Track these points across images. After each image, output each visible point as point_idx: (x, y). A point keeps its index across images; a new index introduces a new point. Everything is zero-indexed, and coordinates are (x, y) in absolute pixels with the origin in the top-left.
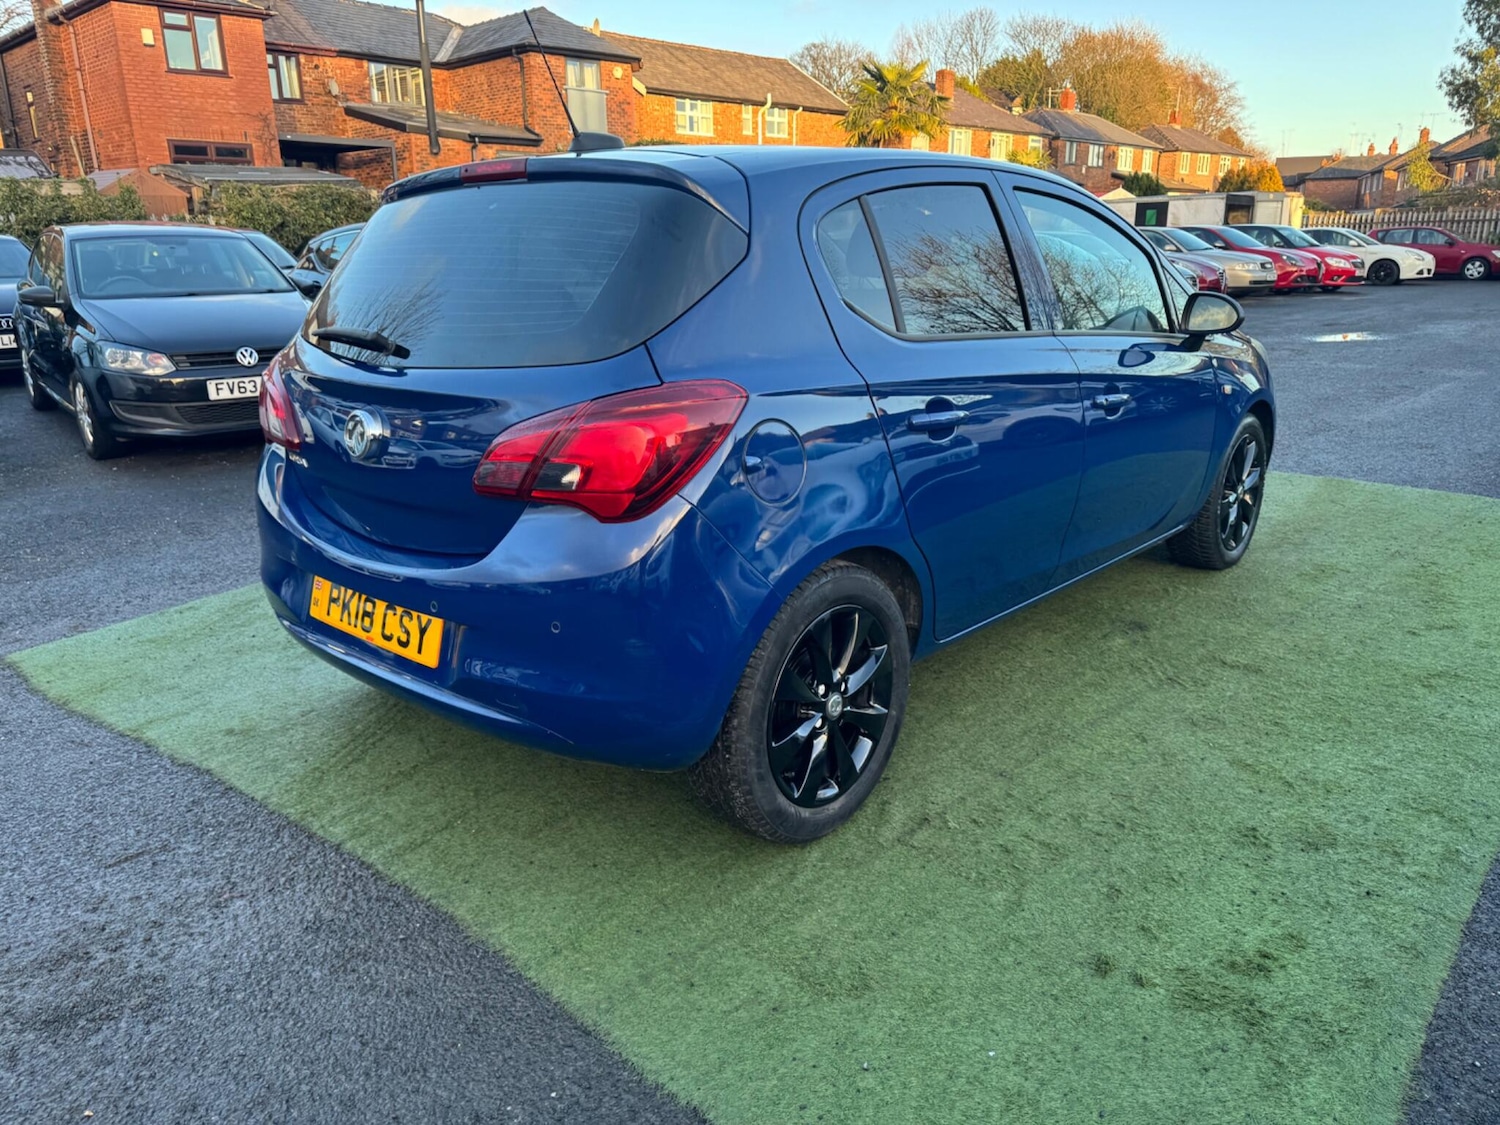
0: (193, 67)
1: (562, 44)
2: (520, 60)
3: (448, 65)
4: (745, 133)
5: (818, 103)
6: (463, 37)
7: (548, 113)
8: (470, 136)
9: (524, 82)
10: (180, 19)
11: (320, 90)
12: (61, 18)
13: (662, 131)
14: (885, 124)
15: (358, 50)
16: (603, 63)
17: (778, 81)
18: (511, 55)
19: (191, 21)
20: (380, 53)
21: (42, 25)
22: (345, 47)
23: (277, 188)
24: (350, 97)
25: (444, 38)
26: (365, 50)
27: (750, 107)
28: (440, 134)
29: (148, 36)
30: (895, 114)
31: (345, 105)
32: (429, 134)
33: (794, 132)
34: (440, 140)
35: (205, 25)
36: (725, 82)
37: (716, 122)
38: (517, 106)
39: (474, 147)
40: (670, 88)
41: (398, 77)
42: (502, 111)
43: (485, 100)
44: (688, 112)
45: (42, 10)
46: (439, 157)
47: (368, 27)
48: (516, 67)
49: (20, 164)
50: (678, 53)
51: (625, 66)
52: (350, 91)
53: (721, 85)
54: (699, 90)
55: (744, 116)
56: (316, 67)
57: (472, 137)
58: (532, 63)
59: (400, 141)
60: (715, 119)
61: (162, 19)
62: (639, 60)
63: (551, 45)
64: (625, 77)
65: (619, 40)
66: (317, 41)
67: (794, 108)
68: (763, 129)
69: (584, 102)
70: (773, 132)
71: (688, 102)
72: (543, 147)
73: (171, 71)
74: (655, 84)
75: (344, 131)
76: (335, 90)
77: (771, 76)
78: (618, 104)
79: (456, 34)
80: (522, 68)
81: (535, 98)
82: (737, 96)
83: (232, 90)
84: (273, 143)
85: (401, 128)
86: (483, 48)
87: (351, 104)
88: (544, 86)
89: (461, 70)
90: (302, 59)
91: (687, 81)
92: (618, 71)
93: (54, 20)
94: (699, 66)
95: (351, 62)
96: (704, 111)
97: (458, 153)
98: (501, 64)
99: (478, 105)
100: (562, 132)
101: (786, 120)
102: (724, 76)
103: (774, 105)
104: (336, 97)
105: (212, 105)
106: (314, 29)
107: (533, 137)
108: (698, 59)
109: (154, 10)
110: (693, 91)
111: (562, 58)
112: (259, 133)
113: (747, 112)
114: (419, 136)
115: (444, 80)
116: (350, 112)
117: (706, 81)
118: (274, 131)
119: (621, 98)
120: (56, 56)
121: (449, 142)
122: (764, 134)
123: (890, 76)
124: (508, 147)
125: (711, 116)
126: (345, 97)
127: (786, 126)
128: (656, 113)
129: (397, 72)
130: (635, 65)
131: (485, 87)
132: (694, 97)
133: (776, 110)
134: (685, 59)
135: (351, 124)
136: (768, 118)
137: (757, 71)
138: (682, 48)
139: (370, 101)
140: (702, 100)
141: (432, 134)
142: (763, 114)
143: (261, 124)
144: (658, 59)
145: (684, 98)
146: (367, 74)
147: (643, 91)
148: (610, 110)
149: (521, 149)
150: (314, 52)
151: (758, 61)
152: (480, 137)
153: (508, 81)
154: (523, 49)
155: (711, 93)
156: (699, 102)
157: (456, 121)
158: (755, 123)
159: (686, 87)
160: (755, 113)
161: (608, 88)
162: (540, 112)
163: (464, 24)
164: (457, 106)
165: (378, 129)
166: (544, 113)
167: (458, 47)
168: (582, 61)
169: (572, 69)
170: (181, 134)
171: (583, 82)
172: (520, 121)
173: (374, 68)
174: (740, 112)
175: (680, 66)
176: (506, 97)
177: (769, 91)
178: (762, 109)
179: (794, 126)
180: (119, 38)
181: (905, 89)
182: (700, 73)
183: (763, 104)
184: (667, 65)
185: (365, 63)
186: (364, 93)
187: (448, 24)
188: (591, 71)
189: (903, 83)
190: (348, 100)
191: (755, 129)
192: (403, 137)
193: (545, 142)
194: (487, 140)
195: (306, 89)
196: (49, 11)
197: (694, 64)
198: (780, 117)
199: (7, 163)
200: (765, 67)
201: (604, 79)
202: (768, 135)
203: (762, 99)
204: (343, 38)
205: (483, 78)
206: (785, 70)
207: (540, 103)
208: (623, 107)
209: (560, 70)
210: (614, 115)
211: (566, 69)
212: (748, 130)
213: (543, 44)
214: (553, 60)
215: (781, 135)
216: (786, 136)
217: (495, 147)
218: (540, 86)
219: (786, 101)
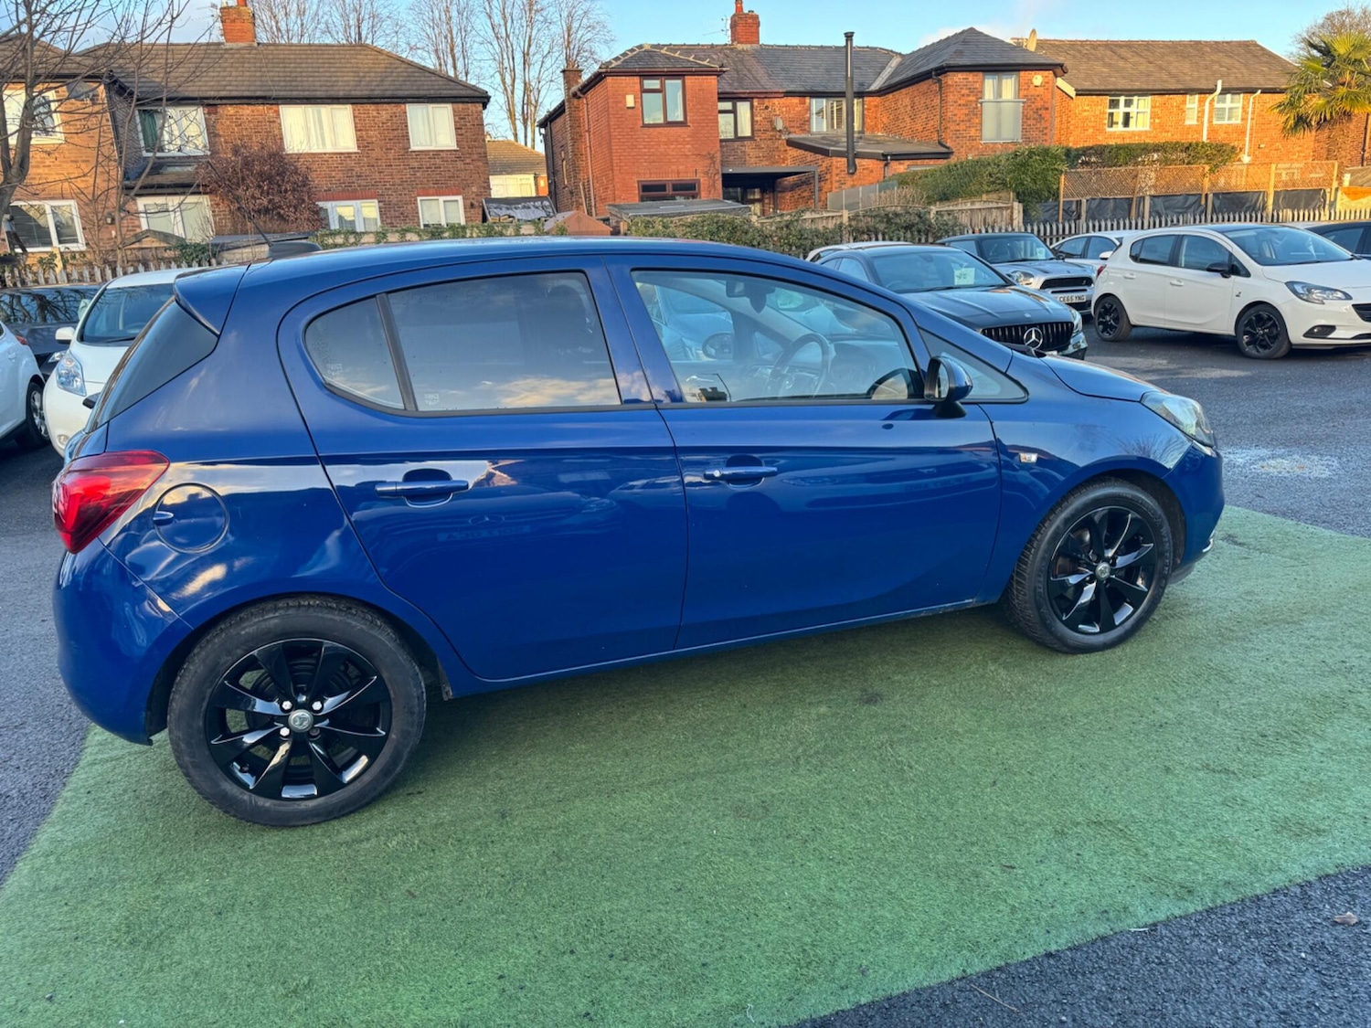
0: (661, 121)
1: (981, 61)
2: (940, 81)
3: (882, 92)
4: (1188, 122)
6: (900, 64)
7: (962, 127)
8: (883, 155)
9: (942, 101)
10: (654, 84)
11: (768, 126)
12: (579, 94)
13: (1091, 130)
14: (1328, 102)
15: (802, 89)
16: (1022, 73)
17: (1237, 64)
18: (931, 77)
19: (663, 85)
20: (821, 89)
21: (569, 100)
22: (792, 87)
23: (675, 219)
24: (792, 130)
25: (883, 68)
26: (808, 89)
27: (1197, 96)
28: (857, 156)
29: (630, 101)
30: (1342, 90)
31: (787, 137)
32: (847, 157)
33: (1250, 116)
34: (857, 161)
35: (673, 85)
36: (1170, 74)
37: (1154, 116)
38: (935, 122)
39: (886, 165)
40: (1103, 88)
41: (835, 109)
42: (920, 129)
43: (908, 120)
44: (1122, 109)
45: (569, 89)
46: (855, 177)
47: (816, 68)
48: (936, 87)
49: (537, 208)
50: (1123, 52)
51: (1046, 73)
52: (792, 124)
53: (1166, 77)
54: (1137, 85)
55: (1188, 106)
56: (767, 108)
57: (885, 156)
58: (950, 83)
59: (824, 165)
60: (1152, 112)
61: (641, 84)
62: (1061, 66)
63: (969, 63)
64: (1045, 84)
65: (1059, 46)
66: (770, 86)
67: (1252, 91)
68: (1211, 117)
69: (999, 113)
70: (1223, 119)
71: (1123, 99)
72: (953, 160)
73: (645, 126)
74: (1087, 85)
75: (784, 160)
76: (780, 125)
77: (1228, 61)
78: (1035, 112)
79: (895, 62)
80: (941, 88)
81: (951, 114)
82: (1182, 87)
83: (689, 136)
84: (716, 177)
85: (825, 153)
86: (910, 73)
87: (792, 136)
88: (959, 102)
89: (890, 96)
90: (756, 102)
91: (1124, 78)
92: (1038, 79)
93: (575, 95)
94: (1142, 60)
95: (796, 100)
96: (1142, 108)
97: (872, 171)
98: (923, 86)
99: (901, 126)
100: (974, 143)
101: (1240, 105)
102: (1171, 68)
103: (1225, 91)
104: (780, 131)
105: (673, 150)
106: (769, 76)
107: (944, 150)
108: (1145, 53)
109: (636, 79)
110: (1129, 87)
111: (981, 74)
112: (706, 169)
113: (1192, 102)
114: (839, 159)
115: (876, 106)
116: (791, 143)
117: (1148, 75)
118: (718, 166)
119: (1039, 104)
120: (576, 121)
121: (865, 162)
122: (1210, 121)
124: (920, 162)
125: (1148, 110)
126: (787, 130)
127: (1240, 110)
128: (1085, 114)
129: (835, 104)
130: (1058, 69)
131: (909, 108)
132: (1131, 93)
133: (1228, 96)
134: (1130, 55)
135: (790, 153)
136: (1217, 105)
137: (1214, 57)
138: (1129, 45)
139: (809, 132)
140: (1139, 95)
141: (851, 156)
142: (1211, 102)
143: (709, 161)
144: (1097, 59)
145: (1120, 95)
146: (809, 109)
147: (1074, 94)
148: (1026, 118)
149: (932, 162)
150: (766, 95)
151: (1217, 47)
152: (892, 155)
153: (928, 102)
154: (942, 70)
155: (1150, 87)
156: (1136, 98)
158: (1201, 112)
159: (1123, 84)
160: (1201, 102)
161: (1025, 96)
162: (953, 127)
163: (904, 53)
164: (885, 128)
165: (810, 156)
166: (958, 128)
167: (892, 76)
168: (1001, 74)
169: (989, 83)
170: (648, 176)
171: (1001, 93)
172: (935, 136)
173: (815, 104)
174: (1184, 102)
175: (1121, 63)
176: (924, 116)
177: (1221, 77)
178: (1210, 97)
179: (1250, 110)
180: (610, 105)
181: (1360, 61)
182: (1142, 68)
183: (1211, 91)
184: (1105, 65)
185: (807, 100)
186: (805, 124)
187: (890, 54)
188: (1009, 84)
189: (1358, 55)
190: (790, 133)
191: (1200, 118)
192: (827, 161)
193: (956, 154)
194: (898, 157)
195: (756, 127)
196: (574, 88)
197: (1137, 59)
198: (1234, 103)
199: (529, 208)
200: (1224, 52)
201: (1022, 88)
202: (1215, 122)
203: (1211, 87)
204: (792, 80)
205: (907, 101)
206: (1249, 52)
207: (955, 118)
208: (1040, 112)
209: (977, 85)
210: (1029, 122)
211: (982, 83)
212: (1191, 121)
213: (961, 63)
214: (971, 77)
215: (1233, 121)
216: (1239, 122)
217: (907, 163)
218: (956, 102)
219: (1242, 85)
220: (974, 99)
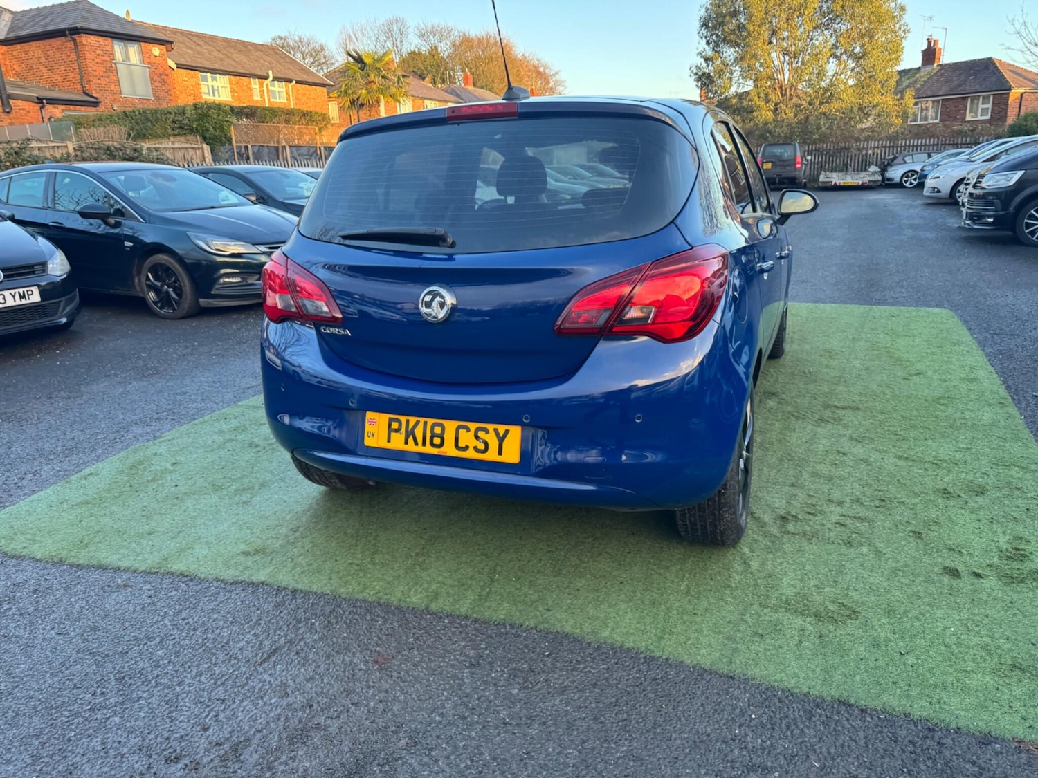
2: (74, 40)
3: (7, 42)
4: (255, 96)
5: (305, 78)
6: (14, 21)
7: (102, 82)
8: (37, 98)
9: (79, 57)
13: (192, 96)
14: (369, 93)
16: (143, 44)
17: (273, 61)
18: (65, 35)
27: (257, 80)
30: (374, 86)
33: (291, 98)
34: (11, 101)
36: (235, 61)
37: (233, 91)
38: (74, 75)
39: (43, 107)
40: (194, 65)
42: (60, 79)
43: (44, 70)
44: (210, 83)
46: (11, 115)
48: (71, 45)
50: (195, 39)
51: (161, 47)
53: (233, 63)
54: (217, 66)
55: (253, 86)
57: (40, 100)
58: (84, 42)
60: (231, 88)
62: (171, 43)
63: (99, 29)
64: (161, 55)
65: (149, 27)
67: (290, 81)
68: (268, 96)
69: (131, 74)
70: (276, 98)
71: (209, 75)
72: (101, 108)
74: (182, 61)
77: (267, 58)
78: (159, 77)
79: (7, 17)
80: (76, 46)
81: (90, 69)
82: (246, 72)
86: (36, 29)
88: (97, 60)
89: (18, 46)
91: (205, 59)
92: (156, 50)
94: (212, 49)
96: (223, 82)
97: (29, 112)
98: (56, 42)
99: (37, 74)
100: (116, 96)
101: (284, 90)
102: (234, 57)
103: (275, 79)
107: (92, 100)
108: (211, 44)
110: (211, 67)
111: (109, 39)
113: (255, 84)
117: (221, 60)
119: (161, 71)
121: (19, 103)
122: (269, 99)
123: (367, 61)
124: (72, 107)
125: (228, 86)
127: (285, 94)
128: (185, 83)
130: (169, 46)
131: (43, 60)
132: (214, 71)
133: (276, 82)
134: (202, 43)
136: (271, 88)
137: (258, 54)
138: (197, 35)
140: (220, 74)
141: (5, 97)
142: (267, 85)
145: (207, 72)
147: (174, 67)
148: (153, 80)
149: (83, 108)
151: (256, 46)
152: (47, 99)
153: (64, 56)
154: (75, 31)
155: (226, 69)
156: (218, 76)
157: (21, 87)
158: (262, 91)
159: (207, 64)
160: (261, 85)
161: (149, 63)
162: (96, 81)
163: (13, 10)
164: (17, 75)
166: (99, 81)
167: (13, 28)
168: (126, 42)
169: (118, 48)
171: (129, 57)
172: (79, 87)
174: (250, 83)
175: (198, 48)
176: (63, 68)
177: (269, 69)
178: (266, 82)
179: (291, 93)
181: (379, 69)
182: (215, 54)
183: (266, 78)
184: (188, 48)
188: (133, 50)
189: (378, 65)
191: (262, 95)
193: (103, 103)
194: (53, 102)
197: (208, 47)
198: (279, 87)
200: (262, 51)
201: (145, 56)
202: (272, 100)
203: (265, 75)
205: (39, 53)
206: (277, 54)
207: (95, 73)
208: (163, 77)
209: (108, 48)
210: (156, 84)
211: (113, 48)
212: (257, 97)
213: (92, 28)
214: (102, 40)
215: (282, 100)
216: (285, 101)
217: (61, 107)
218: (93, 60)
219: (283, 76)
220: (108, 59)
